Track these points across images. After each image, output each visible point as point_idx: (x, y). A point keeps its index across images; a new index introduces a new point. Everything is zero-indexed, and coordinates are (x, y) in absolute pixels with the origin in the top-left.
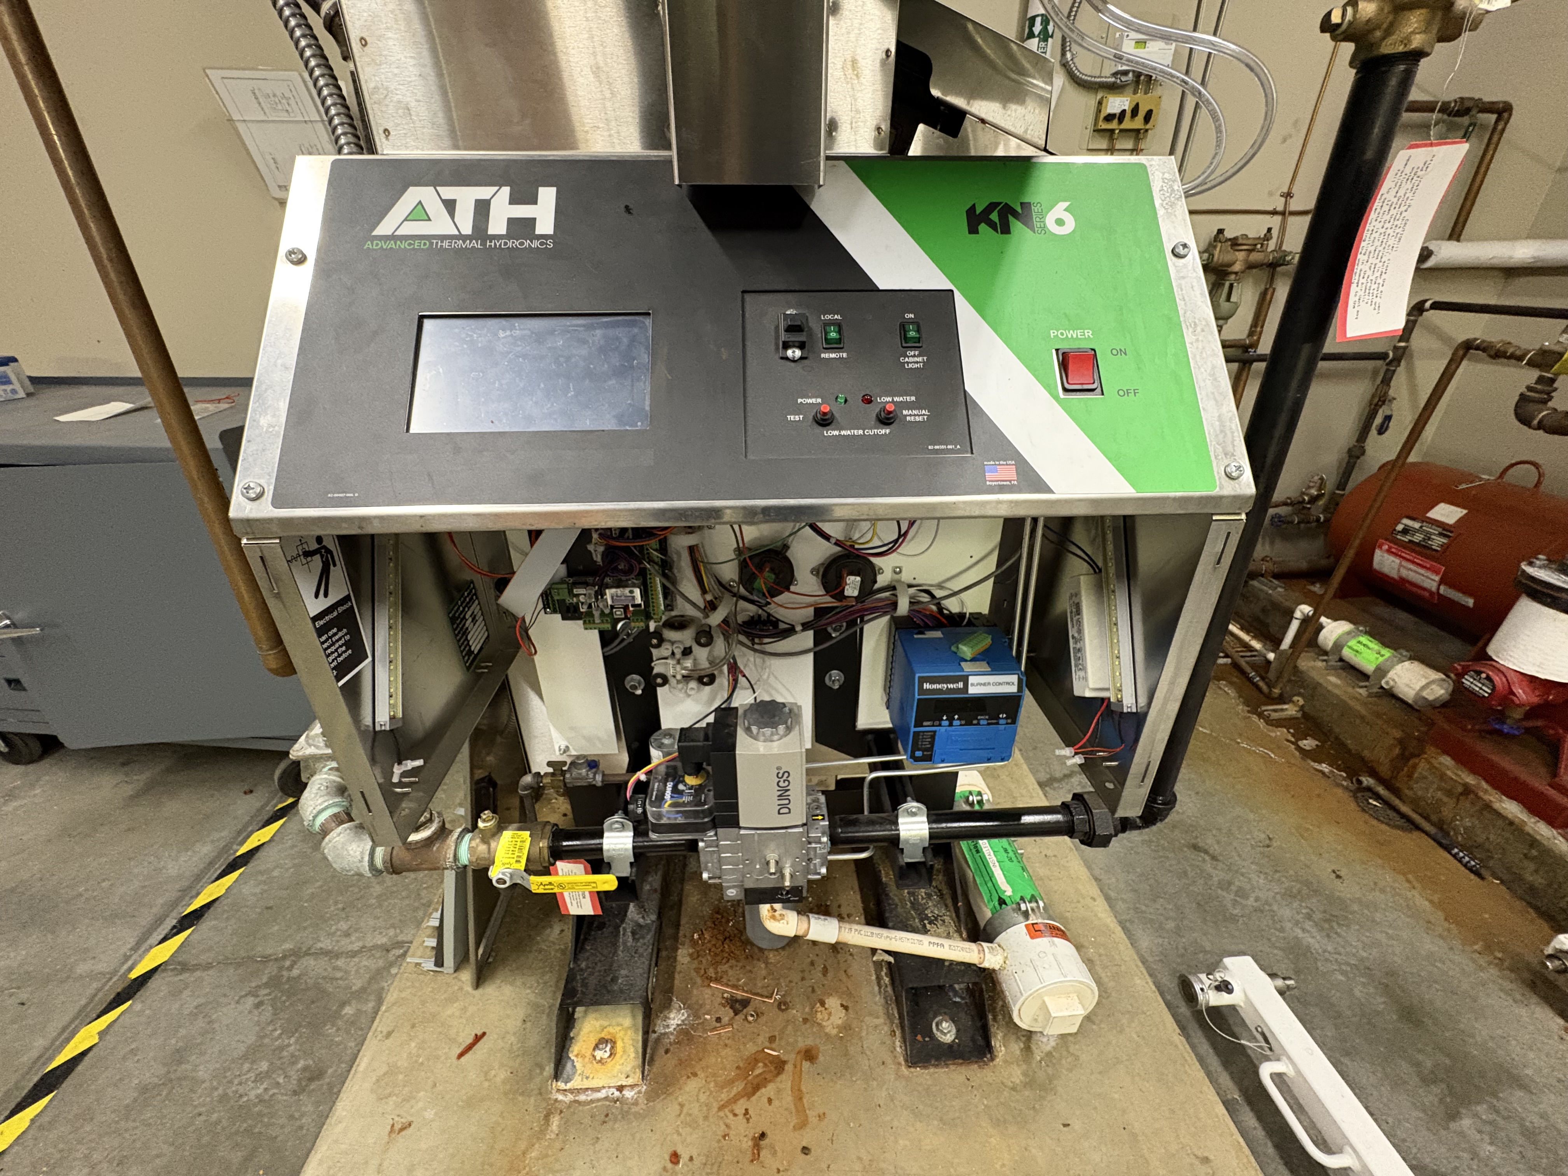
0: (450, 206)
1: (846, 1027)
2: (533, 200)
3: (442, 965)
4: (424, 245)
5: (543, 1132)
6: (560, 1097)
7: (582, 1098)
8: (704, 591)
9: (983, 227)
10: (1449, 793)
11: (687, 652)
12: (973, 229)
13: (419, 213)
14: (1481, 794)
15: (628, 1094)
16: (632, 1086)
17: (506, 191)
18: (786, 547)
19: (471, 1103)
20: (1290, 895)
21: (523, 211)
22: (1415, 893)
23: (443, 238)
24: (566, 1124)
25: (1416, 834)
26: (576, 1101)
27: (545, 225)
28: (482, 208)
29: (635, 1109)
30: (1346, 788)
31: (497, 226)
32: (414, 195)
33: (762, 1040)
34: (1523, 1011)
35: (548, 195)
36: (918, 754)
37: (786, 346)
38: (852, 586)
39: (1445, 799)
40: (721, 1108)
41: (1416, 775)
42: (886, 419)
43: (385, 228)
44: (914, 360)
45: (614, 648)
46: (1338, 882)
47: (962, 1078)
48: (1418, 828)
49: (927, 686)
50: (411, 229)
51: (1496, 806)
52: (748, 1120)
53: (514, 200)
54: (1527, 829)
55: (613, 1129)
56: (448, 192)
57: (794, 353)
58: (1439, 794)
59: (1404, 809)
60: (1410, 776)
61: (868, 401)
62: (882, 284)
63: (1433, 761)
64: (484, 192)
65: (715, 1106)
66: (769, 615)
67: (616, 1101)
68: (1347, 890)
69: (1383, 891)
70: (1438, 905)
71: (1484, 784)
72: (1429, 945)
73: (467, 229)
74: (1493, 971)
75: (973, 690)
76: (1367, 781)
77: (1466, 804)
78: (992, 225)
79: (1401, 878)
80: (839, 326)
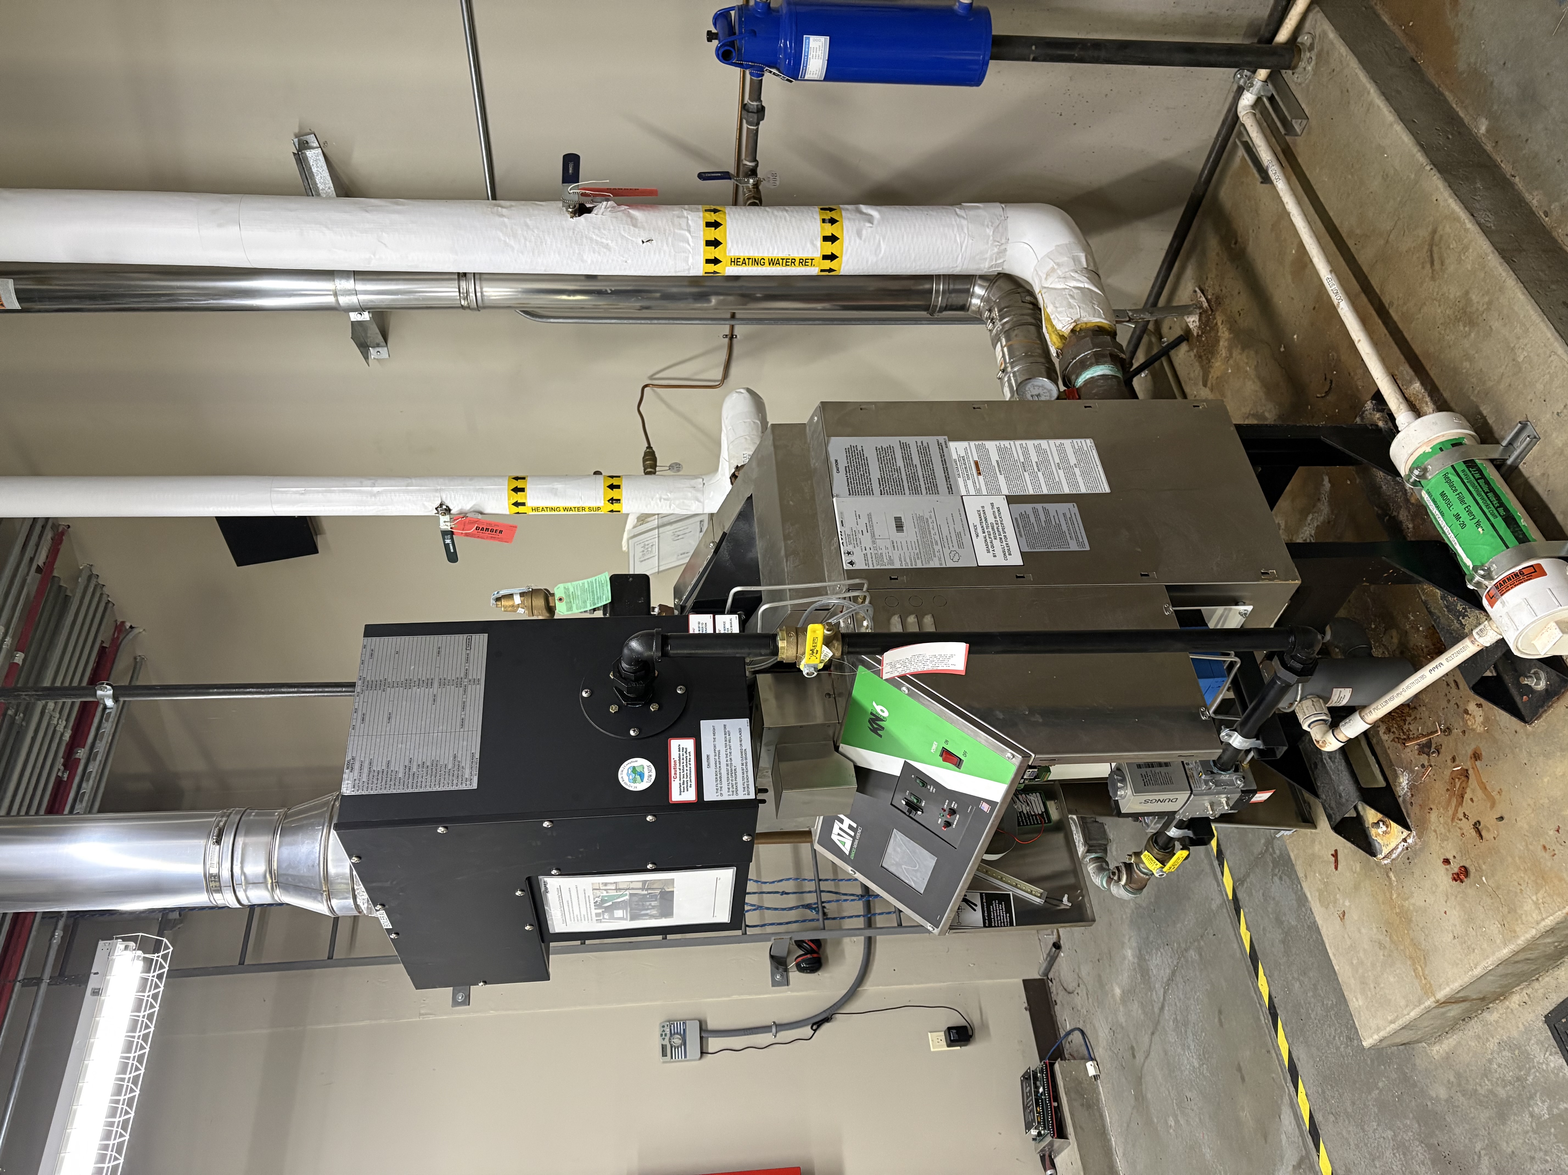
0: (840, 835)
1: (1486, 721)
2: (843, 820)
4: (854, 849)
5: (1391, 883)
6: (1386, 862)
7: (1394, 856)
9: (879, 732)
12: (880, 735)
13: (842, 842)
15: (1410, 841)
16: (1409, 836)
17: (837, 822)
19: (1357, 887)
21: (846, 824)
23: (853, 844)
27: (853, 824)
28: (843, 830)
29: (1418, 847)
31: (851, 832)
33: (1449, 763)
35: (841, 816)
40: (1453, 820)
42: (953, 812)
43: (846, 852)
44: (932, 789)
52: (1467, 818)
53: (842, 823)
55: (1415, 864)
56: (835, 832)
57: (920, 812)
61: (944, 810)
64: (837, 826)
65: (1449, 821)
67: (1407, 848)
73: (850, 838)
78: (879, 729)
80: (911, 794)
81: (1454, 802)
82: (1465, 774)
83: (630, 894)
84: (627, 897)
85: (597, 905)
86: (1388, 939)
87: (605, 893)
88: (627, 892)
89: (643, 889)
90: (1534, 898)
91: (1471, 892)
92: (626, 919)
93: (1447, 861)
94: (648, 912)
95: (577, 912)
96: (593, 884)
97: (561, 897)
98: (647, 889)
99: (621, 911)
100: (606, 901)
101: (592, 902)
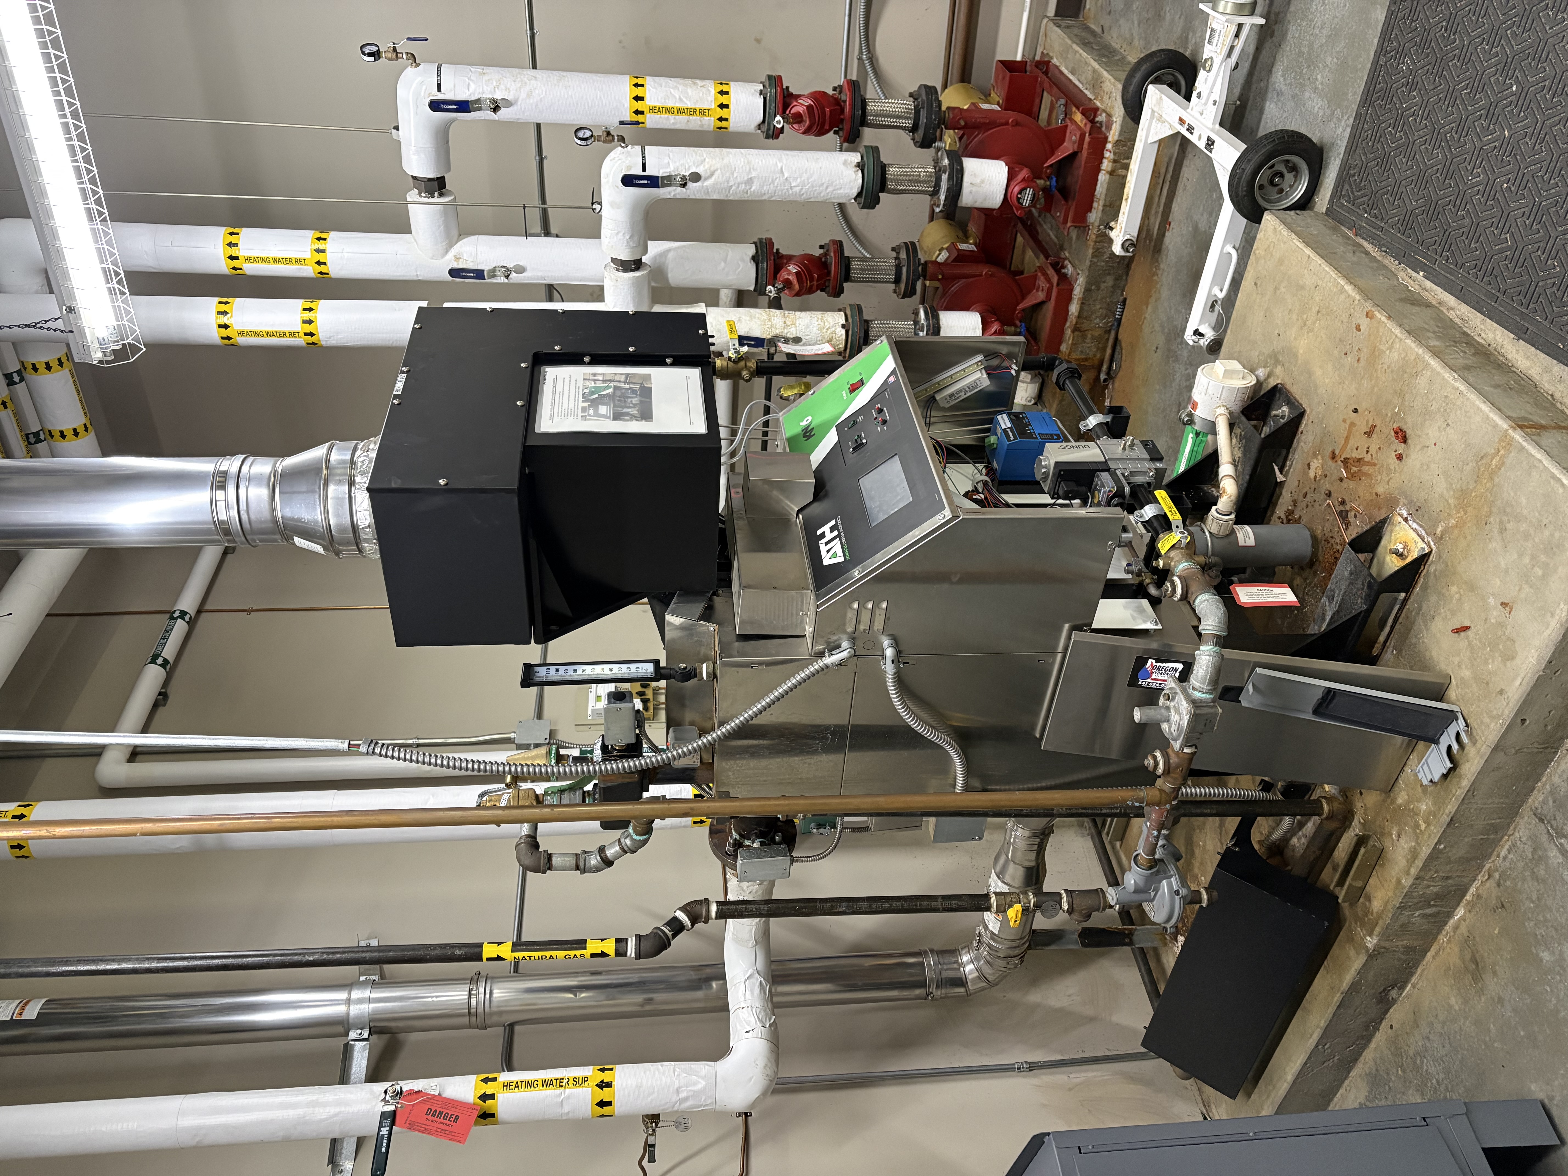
1: (1315, 456)
2: (823, 533)
4: (845, 546)
7: (1423, 533)
10: (1084, 337)
12: (813, 435)
13: (833, 555)
14: (1074, 323)
15: (1405, 513)
16: (1401, 516)
17: (821, 542)
19: (1472, 587)
20: (1177, 359)
22: (1147, 316)
23: (841, 543)
24: (1435, 526)
25: (1120, 337)
26: (1427, 533)
27: (832, 524)
29: (1406, 502)
30: (1113, 384)
31: (834, 534)
33: (1344, 484)
34: (1171, 247)
35: (820, 531)
39: (1089, 336)
40: (1375, 465)
41: (1083, 357)
43: (841, 560)
46: (1160, 346)
47: (1295, 387)
48: (1116, 339)
50: (840, 553)
51: (1076, 314)
52: (1368, 448)
53: (824, 537)
54: (1081, 296)
57: (864, 442)
58: (1088, 340)
59: (1109, 351)
60: (1086, 360)
63: (1067, 352)
65: (1377, 468)
67: (1411, 515)
68: (1160, 340)
69: (1153, 327)
70: (1147, 305)
71: (1068, 324)
72: (1165, 293)
74: (1162, 266)
76: (1103, 376)
77: (1085, 326)
78: (811, 433)
79: (1143, 326)
81: (1365, 469)
82: (1346, 461)
83: (615, 388)
84: (611, 390)
85: (585, 398)
86: (1491, 520)
87: (593, 384)
88: (612, 384)
89: (625, 382)
90: (1388, 352)
91: (1410, 420)
92: (609, 418)
93: (1400, 457)
94: (630, 410)
95: (565, 405)
96: (584, 374)
97: (555, 387)
98: (629, 383)
99: (605, 407)
100: (593, 393)
101: (581, 393)
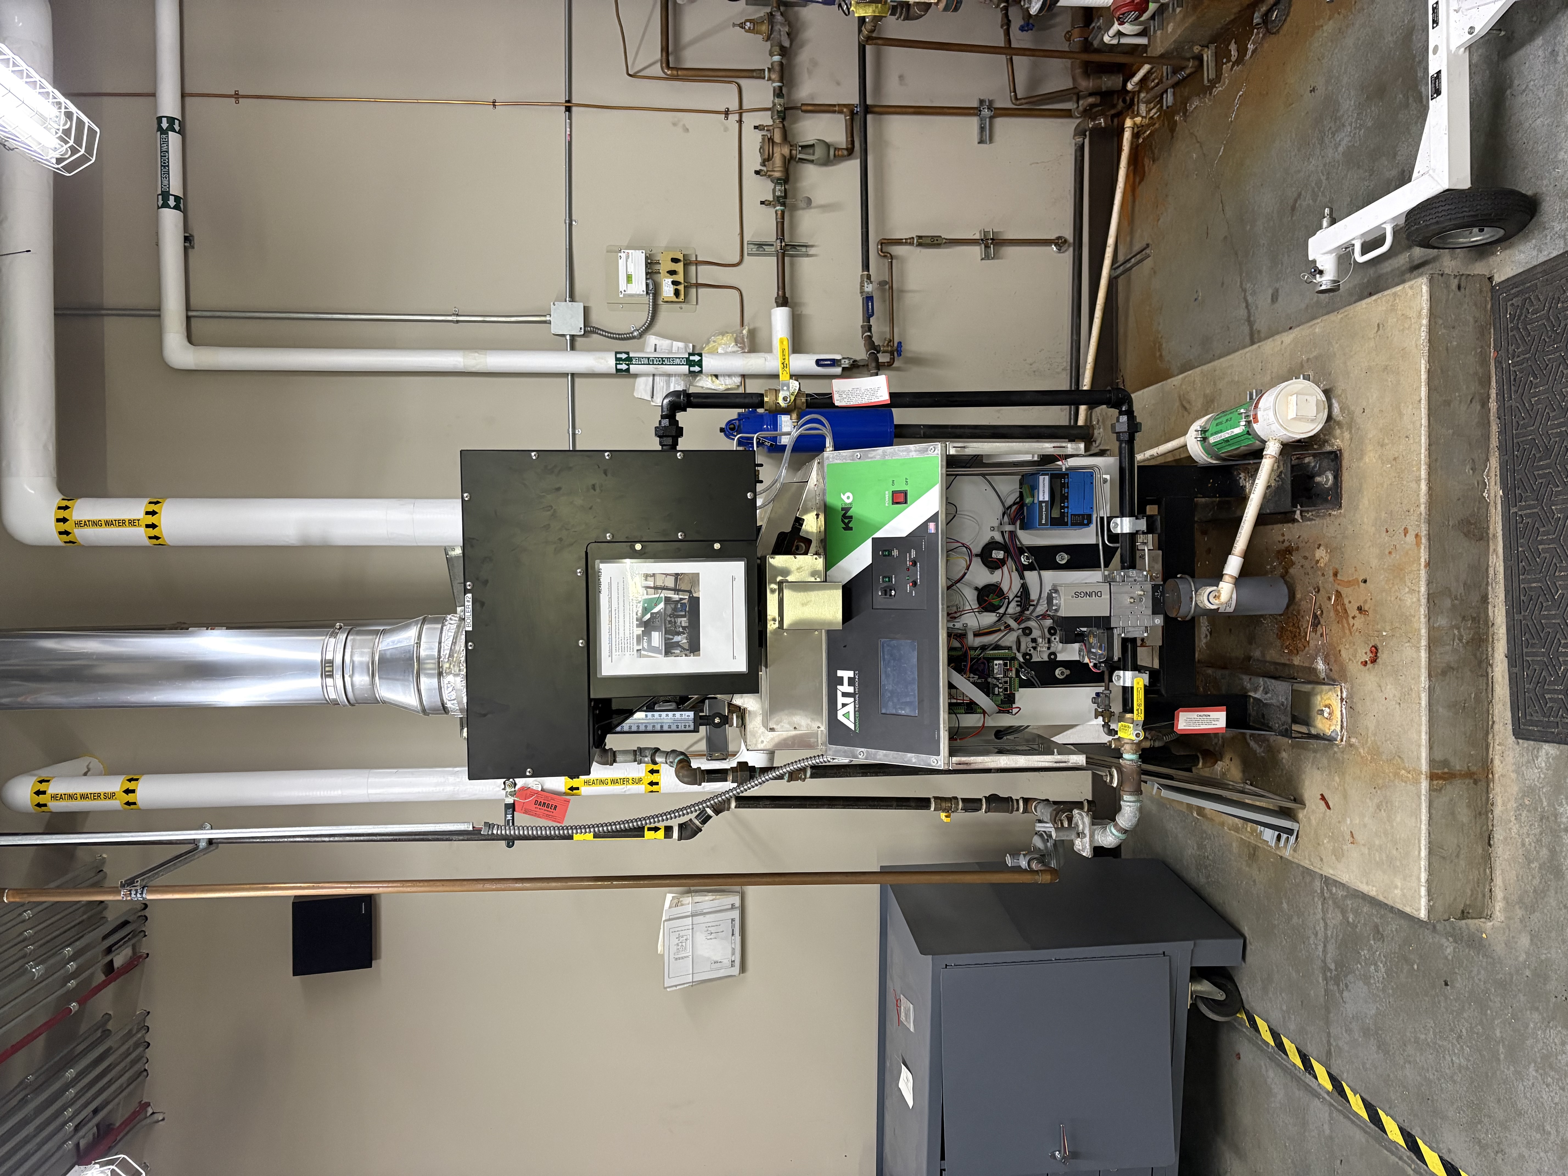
0: (844, 705)
1: (1327, 547)
2: (842, 678)
3: (1293, 830)
4: (857, 713)
5: (1358, 750)
6: (1344, 739)
7: (1345, 725)
8: (1000, 630)
9: (850, 525)
11: (1034, 640)
12: (851, 529)
13: (847, 715)
15: (1344, 695)
16: (1341, 692)
17: (839, 687)
18: (976, 589)
21: (846, 681)
23: (855, 707)
24: (1356, 735)
26: (1346, 728)
27: (851, 674)
28: (845, 695)
31: (851, 690)
32: (840, 717)
33: (1329, 606)
35: (840, 673)
36: (1086, 522)
37: (891, 595)
38: (998, 554)
40: (1351, 635)
42: (914, 564)
43: (852, 726)
44: (895, 553)
45: (1036, 681)
49: (1044, 522)
50: (852, 718)
53: (842, 684)
55: (1359, 704)
56: (839, 706)
57: (893, 593)
61: (908, 569)
62: (869, 561)
64: (839, 694)
65: (1350, 638)
66: (1016, 596)
67: (1347, 703)
73: (852, 699)
75: (1047, 498)
78: (849, 522)
80: (883, 578)
81: (1345, 624)
82: (1339, 594)
83: (666, 599)
84: (662, 605)
85: (639, 620)
87: (646, 595)
88: (663, 594)
89: (675, 588)
91: (1385, 655)
92: (661, 651)
93: (1364, 663)
94: (680, 638)
95: (621, 635)
96: (636, 574)
98: (678, 590)
99: (657, 634)
100: (646, 611)
101: (635, 611)
